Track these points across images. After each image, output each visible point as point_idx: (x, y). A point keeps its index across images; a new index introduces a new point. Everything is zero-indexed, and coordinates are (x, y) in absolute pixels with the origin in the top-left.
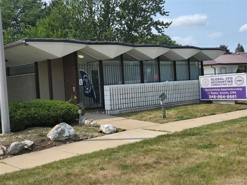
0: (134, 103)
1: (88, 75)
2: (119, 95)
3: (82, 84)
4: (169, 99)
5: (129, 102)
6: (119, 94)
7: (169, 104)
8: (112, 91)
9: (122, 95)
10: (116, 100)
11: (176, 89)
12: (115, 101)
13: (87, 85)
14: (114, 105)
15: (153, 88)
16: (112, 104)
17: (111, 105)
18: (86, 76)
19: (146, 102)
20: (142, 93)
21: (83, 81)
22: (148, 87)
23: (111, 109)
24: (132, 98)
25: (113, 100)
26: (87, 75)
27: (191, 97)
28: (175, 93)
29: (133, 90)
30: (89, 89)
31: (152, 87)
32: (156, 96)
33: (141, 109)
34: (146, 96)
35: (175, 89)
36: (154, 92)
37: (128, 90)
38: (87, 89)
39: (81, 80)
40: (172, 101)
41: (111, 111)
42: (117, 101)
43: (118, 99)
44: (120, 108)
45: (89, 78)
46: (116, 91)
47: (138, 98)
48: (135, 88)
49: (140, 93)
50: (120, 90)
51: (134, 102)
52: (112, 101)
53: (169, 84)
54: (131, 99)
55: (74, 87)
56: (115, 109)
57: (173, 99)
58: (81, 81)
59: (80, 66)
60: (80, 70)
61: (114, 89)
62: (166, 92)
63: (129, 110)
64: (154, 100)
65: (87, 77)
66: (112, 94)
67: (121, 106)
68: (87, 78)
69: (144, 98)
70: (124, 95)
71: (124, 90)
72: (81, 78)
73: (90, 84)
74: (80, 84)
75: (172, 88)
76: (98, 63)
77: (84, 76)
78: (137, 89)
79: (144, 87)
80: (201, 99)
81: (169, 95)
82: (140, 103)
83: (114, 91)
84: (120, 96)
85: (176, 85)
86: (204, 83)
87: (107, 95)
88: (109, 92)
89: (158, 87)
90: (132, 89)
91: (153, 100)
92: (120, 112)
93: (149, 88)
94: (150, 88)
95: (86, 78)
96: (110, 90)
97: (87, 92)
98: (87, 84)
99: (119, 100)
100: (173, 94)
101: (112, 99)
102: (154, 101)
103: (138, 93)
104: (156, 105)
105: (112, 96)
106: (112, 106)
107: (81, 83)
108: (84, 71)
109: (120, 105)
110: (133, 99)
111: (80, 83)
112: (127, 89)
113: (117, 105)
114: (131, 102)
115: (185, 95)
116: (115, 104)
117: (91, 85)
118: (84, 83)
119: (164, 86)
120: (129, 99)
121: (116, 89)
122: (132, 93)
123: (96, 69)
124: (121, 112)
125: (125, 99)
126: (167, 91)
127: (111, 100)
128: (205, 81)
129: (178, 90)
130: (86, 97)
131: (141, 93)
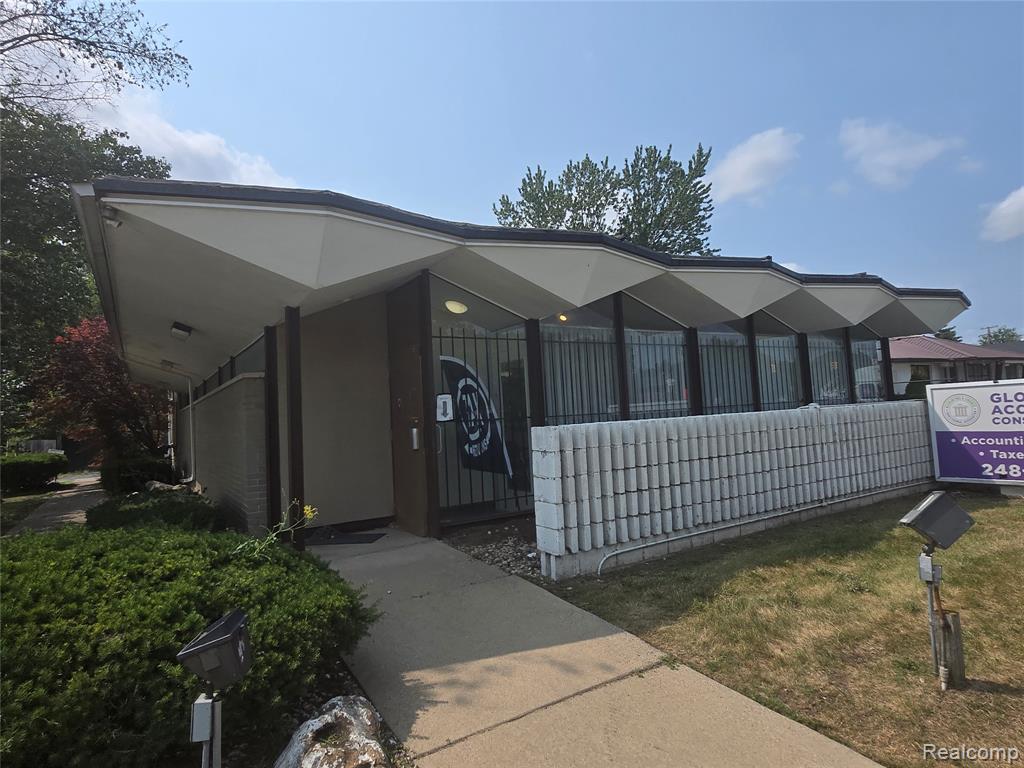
0: (679, 511)
1: (480, 380)
2: (609, 475)
3: (450, 416)
4: (825, 480)
5: (657, 508)
6: (608, 467)
7: (824, 504)
8: (569, 453)
9: (621, 474)
10: (591, 498)
11: (850, 437)
12: (586, 505)
13: (475, 420)
14: (580, 526)
15: (763, 434)
16: (573, 522)
17: (566, 528)
18: (470, 381)
19: (736, 501)
20: (715, 460)
21: (454, 403)
22: (740, 431)
23: (568, 549)
24: (672, 485)
25: (578, 501)
26: (476, 381)
27: (904, 468)
28: (845, 456)
29: (675, 446)
30: (483, 435)
31: (756, 429)
32: (776, 473)
33: (710, 535)
34: (734, 473)
35: (847, 436)
36: (766, 453)
37: (653, 446)
38: (474, 437)
39: (448, 398)
40: (839, 491)
41: (568, 562)
42: (598, 503)
43: (604, 496)
44: (613, 540)
45: (484, 393)
46: (595, 453)
47: (697, 485)
48: (684, 436)
49: (706, 462)
50: (613, 447)
51: (679, 504)
52: (572, 507)
53: (822, 416)
54: (667, 491)
55: (415, 430)
56: (587, 546)
57: (841, 480)
58: (445, 403)
59: (443, 339)
60: (442, 358)
61: (582, 444)
62: (814, 449)
63: (658, 546)
64: (769, 488)
65: (475, 386)
66: (570, 472)
67: (618, 528)
68: (475, 391)
69: (726, 481)
70: (633, 472)
71: (631, 449)
72: (447, 389)
73: (484, 416)
74: (440, 418)
75: (834, 434)
76: (522, 331)
77: (461, 384)
78: (695, 442)
79: (723, 432)
80: (937, 474)
81: (827, 464)
82: (708, 506)
83: (582, 454)
84: (614, 479)
85: (849, 421)
86: (953, 413)
87: (545, 475)
88: (554, 460)
89: (780, 432)
90: (669, 440)
91: (765, 492)
92: (614, 560)
93: (744, 434)
94: (749, 435)
95: (467, 389)
96: (561, 451)
97: (472, 450)
98: (473, 417)
99: (610, 502)
100: (840, 457)
101: (572, 497)
102: (770, 493)
103: (700, 459)
104: (775, 510)
105: (571, 482)
106: (574, 533)
107: (445, 414)
108: (462, 363)
109: (612, 526)
110: (678, 490)
111: (439, 411)
112: (647, 444)
113: (599, 529)
114: (668, 506)
115: (882, 464)
116: (587, 521)
117: (493, 420)
118: (461, 411)
119: (806, 427)
120: (657, 493)
121: (594, 444)
122: (670, 463)
123: (514, 357)
124: (620, 558)
125: (639, 490)
126: (818, 448)
127: (565, 502)
128: (956, 404)
129: (857, 443)
130: (467, 471)
131: (710, 458)
